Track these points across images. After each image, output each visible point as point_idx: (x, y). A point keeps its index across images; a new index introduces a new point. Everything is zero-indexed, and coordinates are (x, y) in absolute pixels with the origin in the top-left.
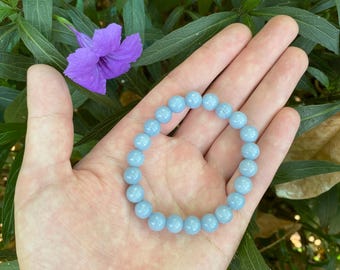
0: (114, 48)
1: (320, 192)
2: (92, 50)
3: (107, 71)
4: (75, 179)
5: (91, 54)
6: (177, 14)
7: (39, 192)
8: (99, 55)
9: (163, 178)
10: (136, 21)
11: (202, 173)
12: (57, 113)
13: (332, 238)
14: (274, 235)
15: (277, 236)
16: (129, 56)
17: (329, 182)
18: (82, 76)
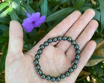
0: (37, 19)
1: (94, 65)
2: (31, 19)
3: (34, 25)
5: (30, 20)
6: (57, 7)
8: (33, 21)
10: (45, 8)
12: (18, 37)
13: (99, 78)
14: (82, 76)
15: (83, 76)
16: (41, 22)
17: (97, 62)
18: (27, 26)
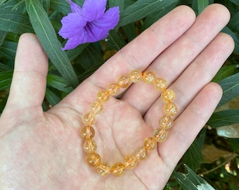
0: (98, 16)
2: (81, 15)
4: (44, 119)
7: (16, 126)
8: (86, 20)
9: (110, 130)
11: (140, 129)
